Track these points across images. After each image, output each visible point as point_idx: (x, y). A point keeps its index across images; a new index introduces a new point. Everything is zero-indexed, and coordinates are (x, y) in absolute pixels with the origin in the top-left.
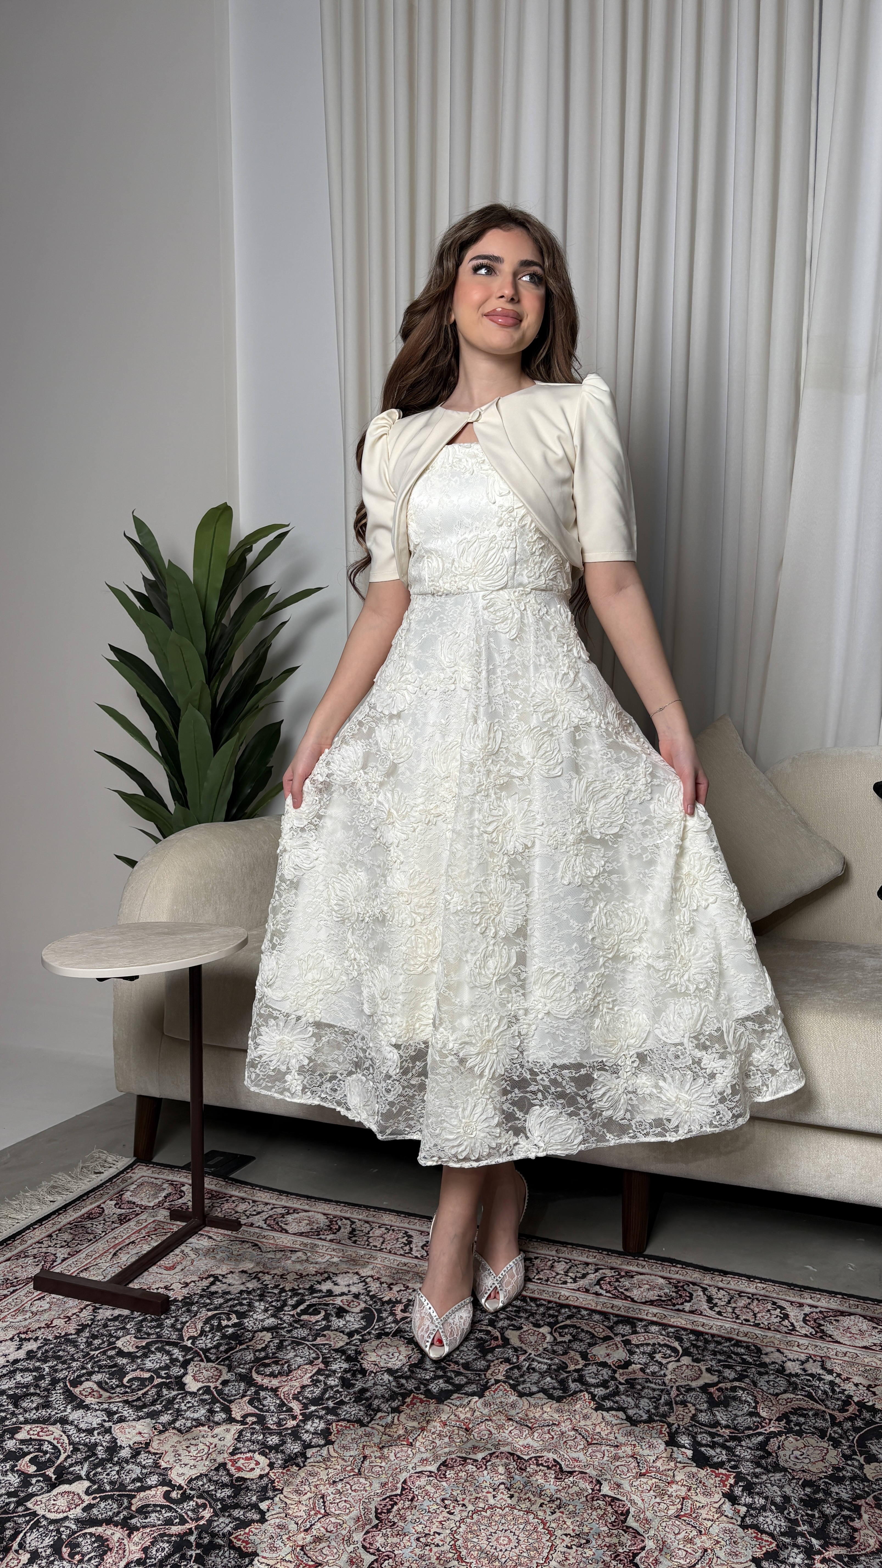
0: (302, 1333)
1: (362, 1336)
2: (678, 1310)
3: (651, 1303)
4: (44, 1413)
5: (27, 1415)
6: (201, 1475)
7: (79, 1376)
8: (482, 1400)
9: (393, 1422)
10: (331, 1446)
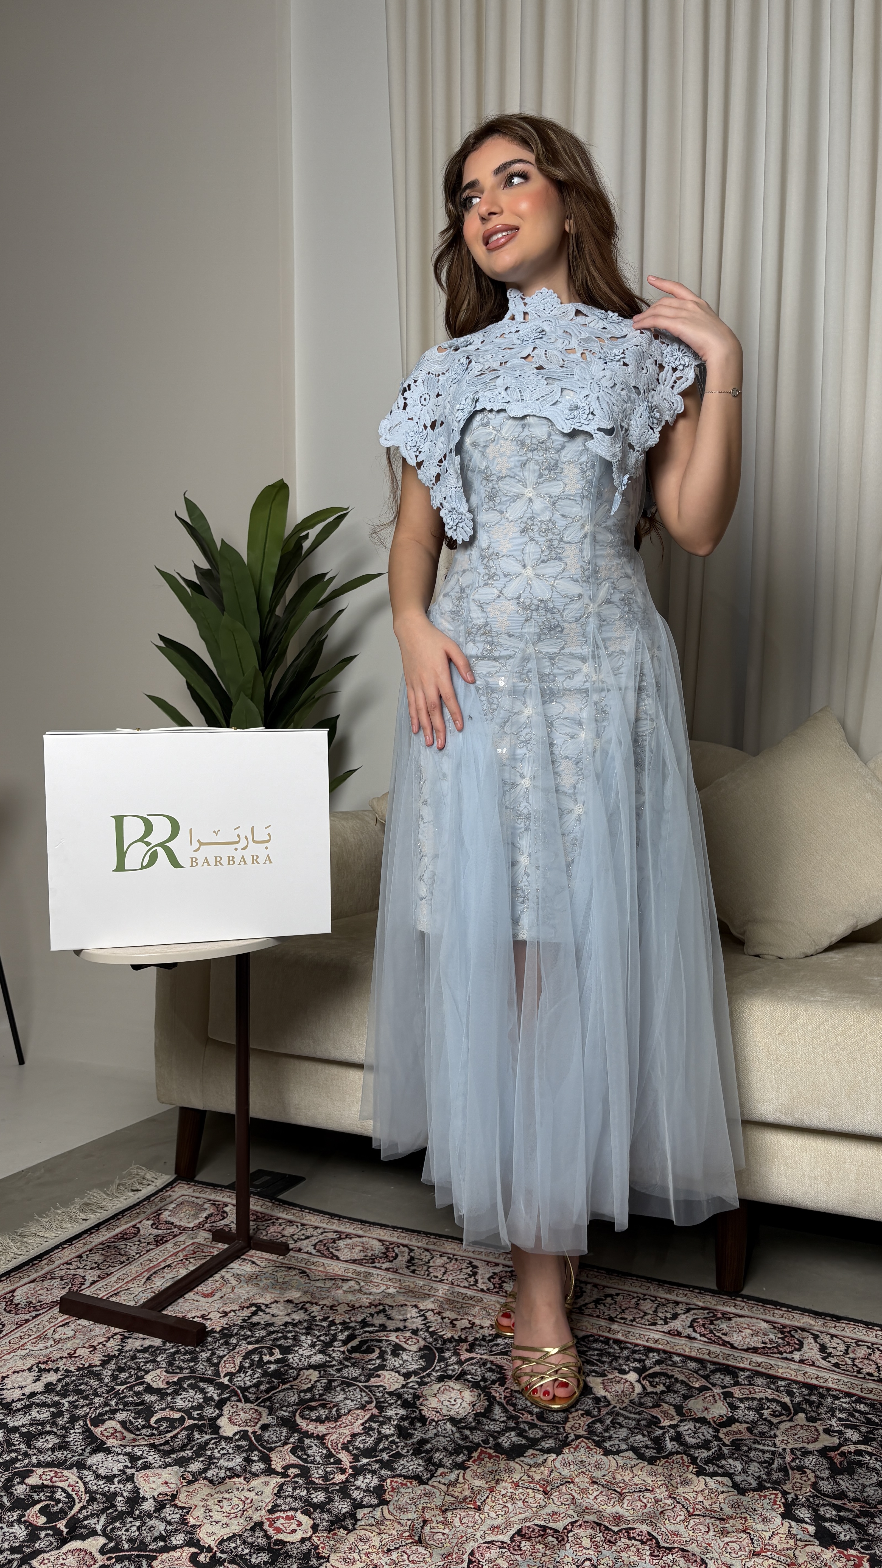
0: (354, 1372)
1: (421, 1378)
2: (786, 1359)
3: (755, 1350)
4: (59, 1456)
5: (41, 1457)
6: (234, 1535)
7: (101, 1414)
8: (560, 1457)
9: (457, 1480)
10: (385, 1507)
